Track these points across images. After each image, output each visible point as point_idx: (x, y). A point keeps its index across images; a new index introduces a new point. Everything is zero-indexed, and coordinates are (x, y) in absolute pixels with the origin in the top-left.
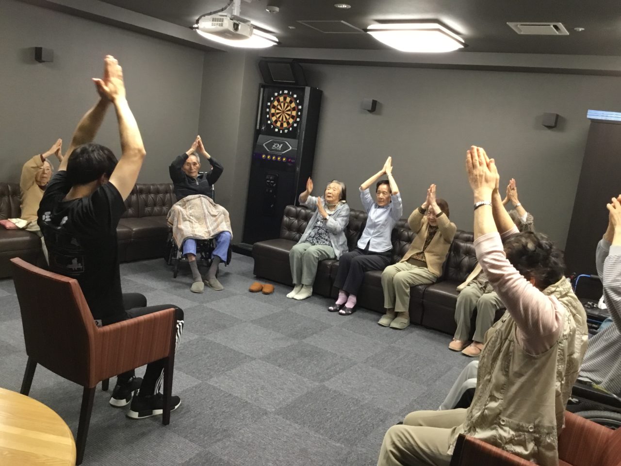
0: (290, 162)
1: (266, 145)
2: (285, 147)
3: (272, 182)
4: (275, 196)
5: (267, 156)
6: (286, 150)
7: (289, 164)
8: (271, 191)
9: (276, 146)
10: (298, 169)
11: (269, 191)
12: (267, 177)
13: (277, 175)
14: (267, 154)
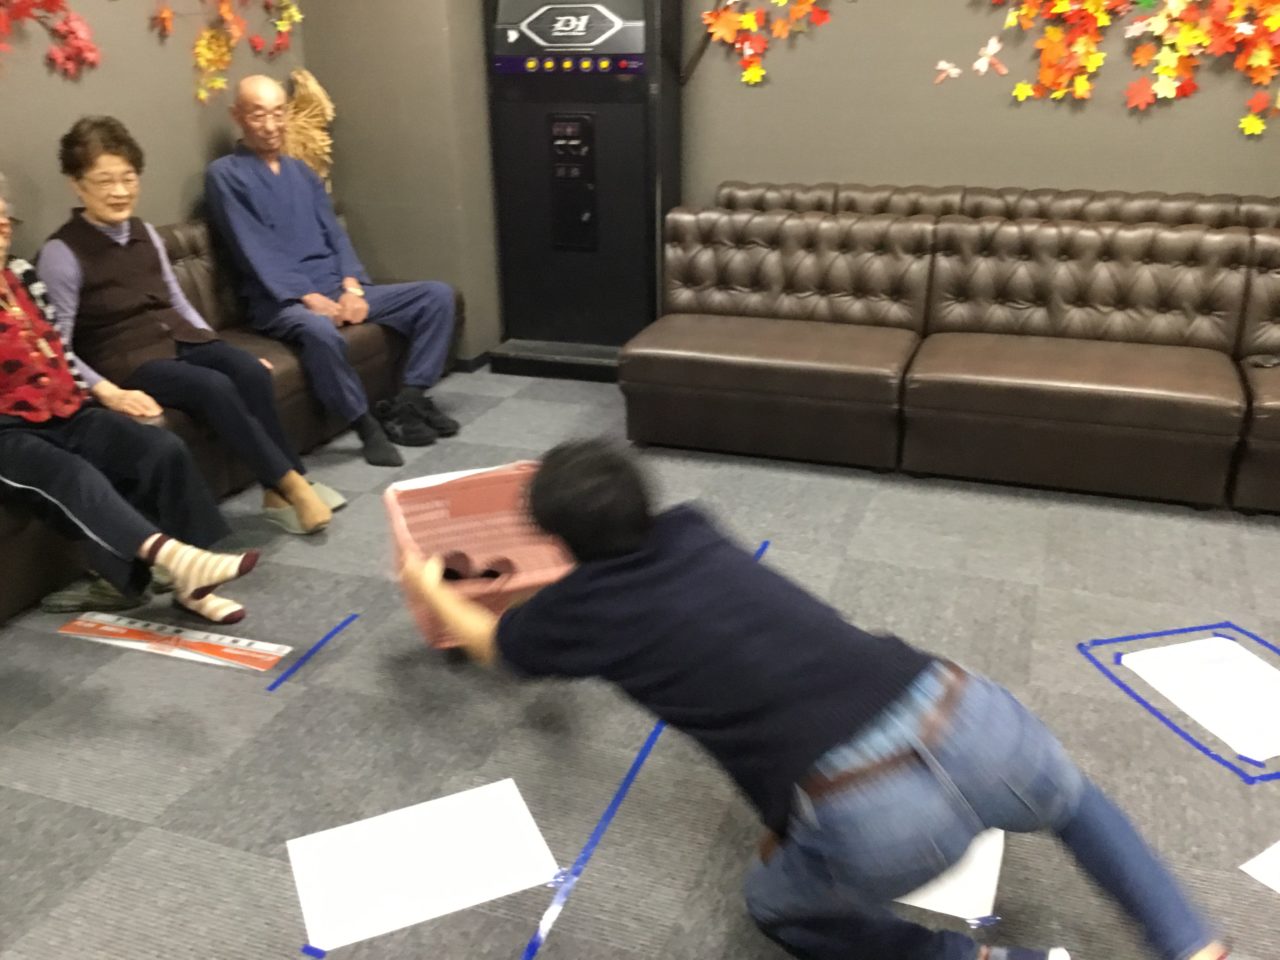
0: (626, 70)
1: (530, 26)
2: (597, 25)
3: (574, 142)
4: (591, 187)
5: (541, 61)
6: (603, 32)
7: (625, 78)
8: (575, 172)
9: (567, 24)
10: (654, 88)
11: (568, 169)
12: (556, 130)
13: (587, 117)
14: (541, 54)
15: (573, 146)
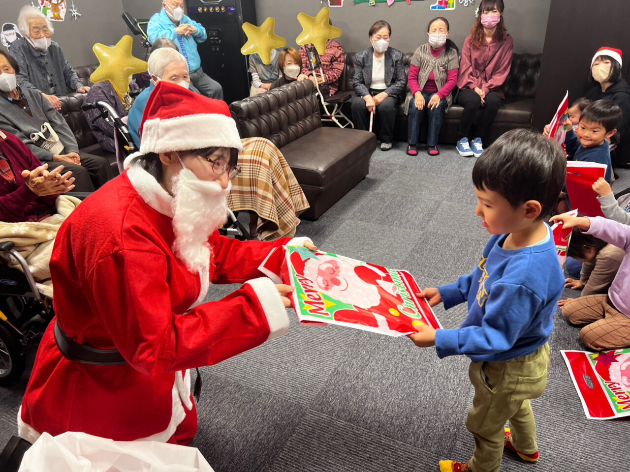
0: (230, 10)
3: (216, 38)
4: (223, 54)
5: (203, 8)
7: (230, 13)
8: (218, 49)
10: (240, 17)
11: (216, 49)
13: (220, 29)
14: (203, 6)
15: (217, 40)
